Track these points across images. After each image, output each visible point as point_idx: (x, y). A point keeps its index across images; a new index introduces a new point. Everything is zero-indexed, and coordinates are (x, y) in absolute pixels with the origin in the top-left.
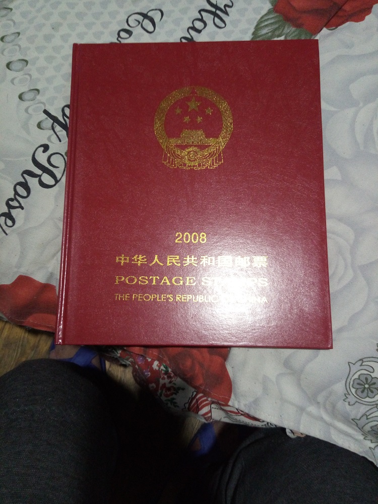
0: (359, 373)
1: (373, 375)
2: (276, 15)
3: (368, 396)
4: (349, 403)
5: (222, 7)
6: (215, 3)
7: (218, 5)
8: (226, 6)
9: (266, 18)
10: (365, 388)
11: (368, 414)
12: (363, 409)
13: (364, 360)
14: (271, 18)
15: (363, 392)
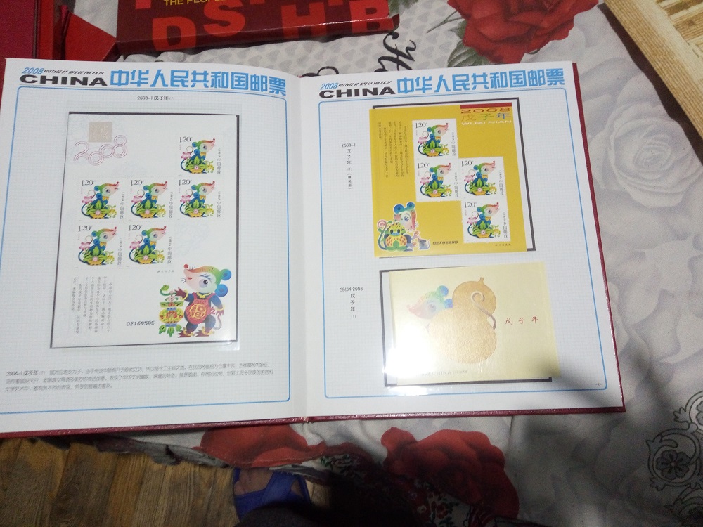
0: (660, 452)
1: (678, 450)
2: (468, 48)
3: (677, 476)
4: (657, 488)
5: (404, 52)
6: (394, 47)
7: (399, 49)
8: (408, 49)
9: (458, 55)
10: (671, 467)
11: (682, 497)
12: (675, 493)
13: (663, 434)
14: (464, 54)
15: (670, 472)
